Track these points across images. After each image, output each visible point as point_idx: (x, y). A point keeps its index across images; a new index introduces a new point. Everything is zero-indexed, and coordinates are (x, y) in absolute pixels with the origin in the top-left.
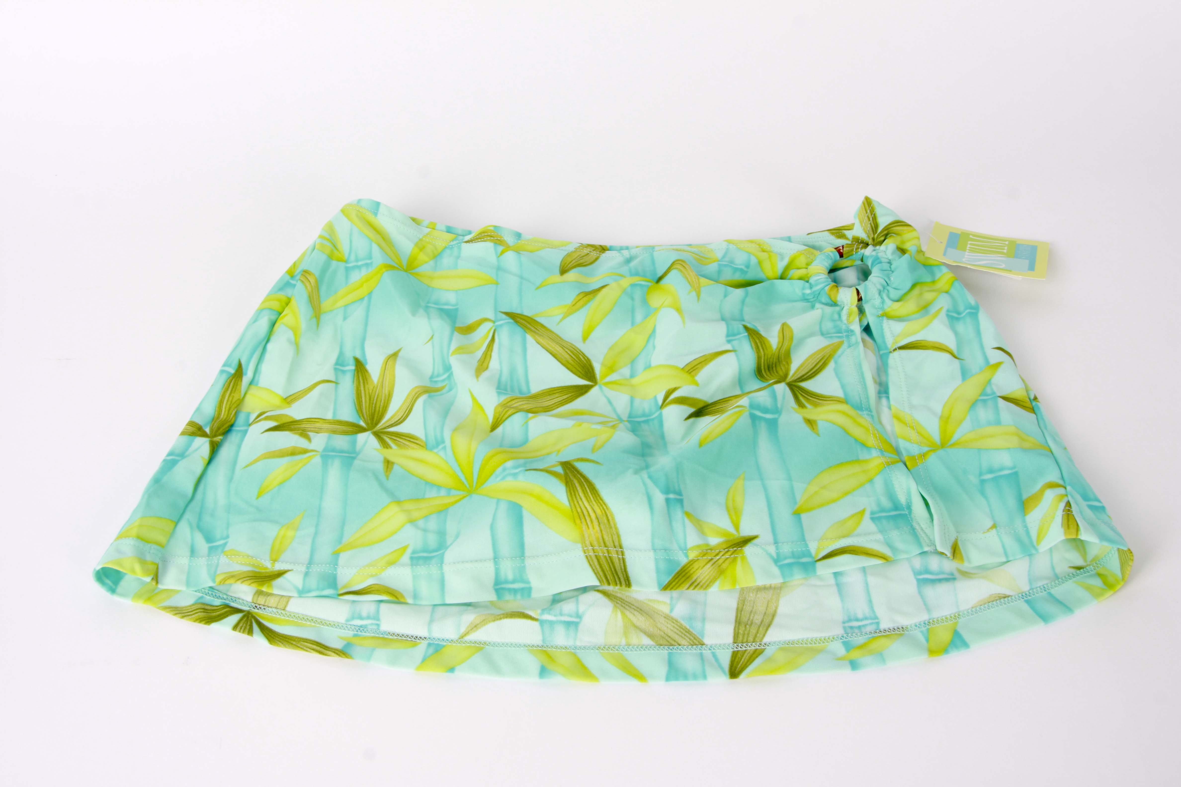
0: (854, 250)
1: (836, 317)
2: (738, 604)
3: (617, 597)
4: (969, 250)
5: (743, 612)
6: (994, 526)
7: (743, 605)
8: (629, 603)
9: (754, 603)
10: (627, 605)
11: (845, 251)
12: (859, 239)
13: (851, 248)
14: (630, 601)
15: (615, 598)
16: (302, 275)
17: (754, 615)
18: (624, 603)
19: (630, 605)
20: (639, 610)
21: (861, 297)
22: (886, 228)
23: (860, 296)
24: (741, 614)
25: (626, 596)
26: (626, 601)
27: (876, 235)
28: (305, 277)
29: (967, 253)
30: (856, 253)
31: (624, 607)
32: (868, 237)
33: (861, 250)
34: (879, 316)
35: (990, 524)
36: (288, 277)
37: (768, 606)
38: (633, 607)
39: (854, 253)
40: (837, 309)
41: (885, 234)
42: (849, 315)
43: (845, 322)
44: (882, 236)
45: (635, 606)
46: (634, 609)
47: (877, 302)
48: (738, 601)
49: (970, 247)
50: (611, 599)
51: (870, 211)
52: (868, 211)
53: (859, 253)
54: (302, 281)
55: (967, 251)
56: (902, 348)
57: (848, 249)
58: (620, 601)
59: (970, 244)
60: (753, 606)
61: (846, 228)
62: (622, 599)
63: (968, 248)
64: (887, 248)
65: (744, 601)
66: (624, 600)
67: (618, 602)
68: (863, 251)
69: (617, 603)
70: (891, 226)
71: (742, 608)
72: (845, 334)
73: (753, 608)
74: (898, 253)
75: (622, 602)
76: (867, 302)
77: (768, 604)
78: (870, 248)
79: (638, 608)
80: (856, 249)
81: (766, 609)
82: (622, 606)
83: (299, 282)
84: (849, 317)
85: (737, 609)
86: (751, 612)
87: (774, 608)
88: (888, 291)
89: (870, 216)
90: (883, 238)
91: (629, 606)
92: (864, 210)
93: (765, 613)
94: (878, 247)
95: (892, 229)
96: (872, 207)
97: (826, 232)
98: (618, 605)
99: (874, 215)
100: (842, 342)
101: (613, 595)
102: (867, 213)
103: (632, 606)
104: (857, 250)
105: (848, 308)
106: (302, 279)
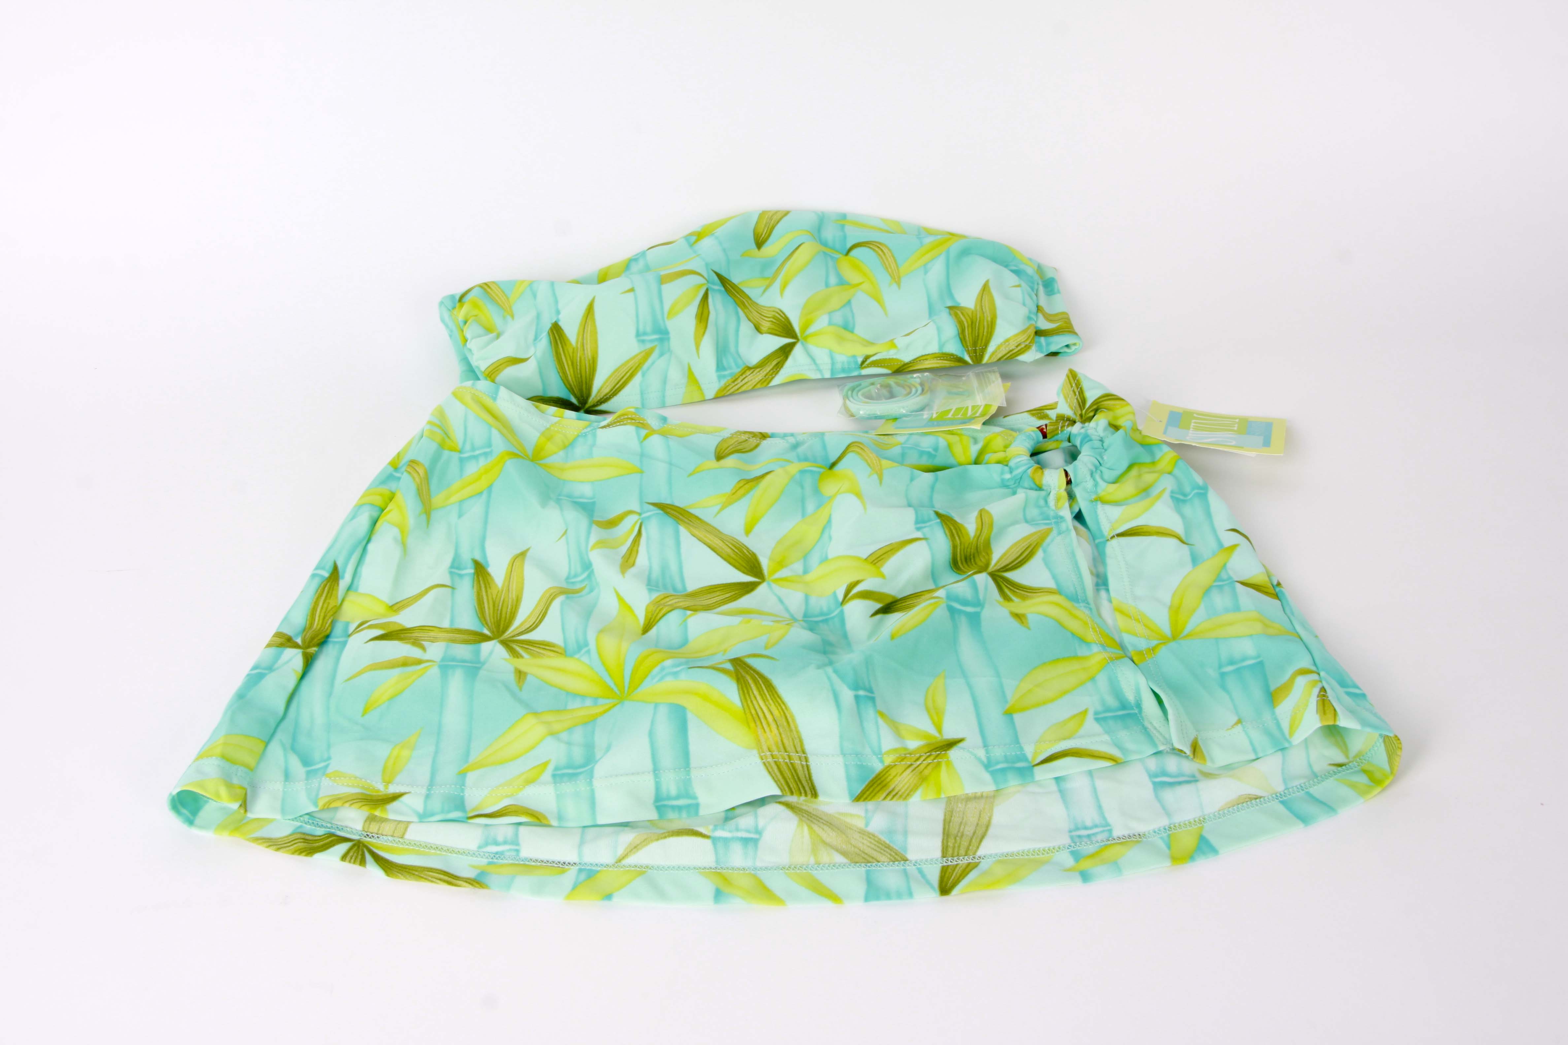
0: (1060, 429)
1: (1042, 503)
2: (945, 815)
3: (803, 809)
4: (1193, 428)
5: (951, 824)
6: (1239, 721)
7: (951, 817)
8: (817, 817)
9: (964, 813)
10: (814, 818)
11: (1050, 430)
12: (1064, 417)
13: (1056, 427)
14: (817, 815)
15: (800, 811)
16: (409, 465)
17: (965, 827)
18: (811, 817)
19: (818, 818)
20: (829, 824)
21: (1070, 479)
22: (1096, 402)
24: (949, 826)
25: (813, 809)
26: (813, 815)
27: (1084, 412)
28: (413, 467)
30: (1061, 432)
31: (811, 821)
32: (1075, 413)
33: (1067, 428)
34: (1092, 501)
35: (1234, 719)
36: (391, 469)
37: (980, 816)
38: (822, 821)
40: (1043, 493)
41: (1095, 409)
42: (1058, 500)
43: (1053, 508)
44: (1092, 411)
45: (824, 820)
46: (823, 823)
47: (1090, 484)
48: (945, 812)
50: (796, 812)
51: (1076, 384)
52: (1074, 385)
53: (1065, 432)
54: (409, 473)
56: (1119, 535)
57: (1052, 427)
58: (806, 814)
59: (1195, 423)
60: (963, 817)
61: (1048, 407)
62: (808, 812)
63: (1191, 427)
64: (1097, 425)
65: (952, 812)
66: (810, 813)
67: (805, 815)
68: (1069, 429)
69: (803, 816)
70: (1101, 400)
71: (950, 820)
72: (1053, 521)
73: (963, 819)
74: (1111, 430)
75: (808, 815)
76: (1077, 485)
77: (980, 814)
78: (1078, 425)
79: (828, 822)
80: (1061, 427)
81: (979, 820)
82: (809, 819)
83: (405, 473)
84: (1057, 503)
85: (945, 820)
86: (961, 823)
87: (988, 819)
88: (1101, 472)
89: (1076, 390)
90: (1092, 414)
91: (817, 820)
92: (1069, 384)
93: (977, 824)
94: (1087, 424)
95: (1103, 403)
96: (1077, 380)
97: (1025, 413)
98: (803, 819)
99: (1081, 388)
100: (1051, 530)
101: (798, 807)
102: (1072, 387)
103: (820, 820)
104: (1063, 429)
105: (1055, 492)
106: (408, 470)
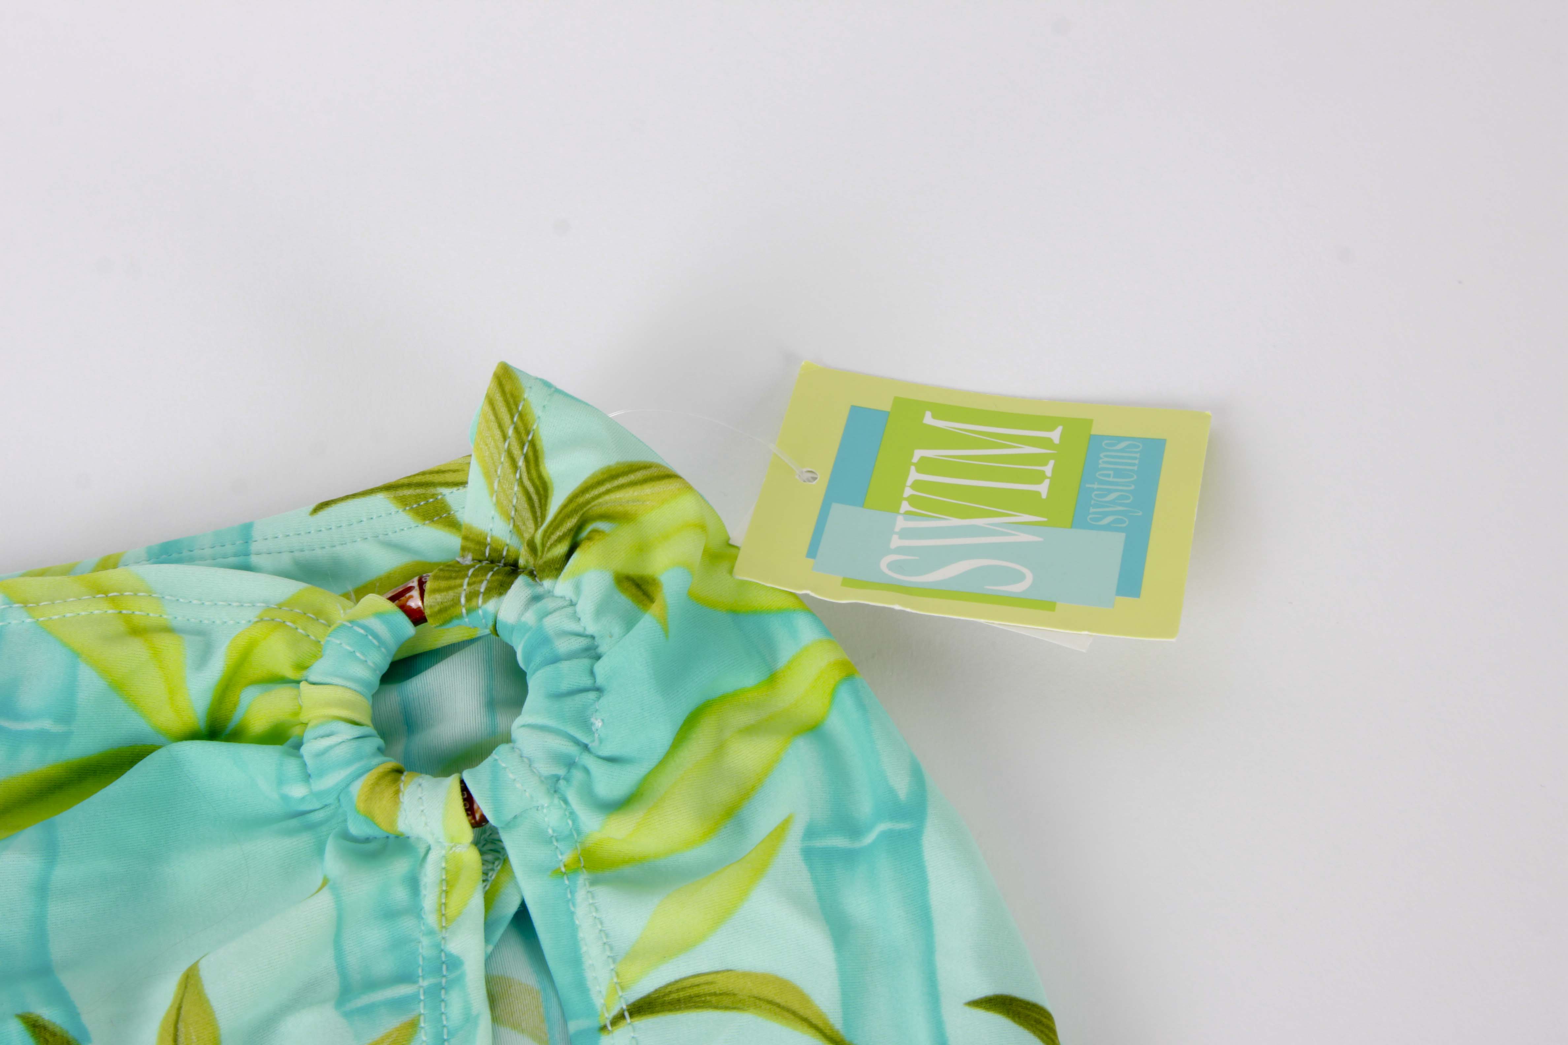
0: (463, 600)
1: (400, 895)
4: (912, 500)
11: (431, 607)
12: (485, 545)
13: (451, 594)
21: (483, 815)
22: (572, 507)
23: (478, 817)
27: (540, 531)
29: (901, 523)
30: (469, 611)
32: (517, 530)
33: (485, 602)
34: (560, 872)
39: (464, 611)
40: (400, 867)
41: (571, 530)
42: (448, 885)
43: (431, 919)
44: (560, 540)
47: (549, 818)
49: (916, 485)
51: (516, 430)
52: (510, 432)
53: (480, 612)
55: (905, 506)
57: (439, 597)
61: (449, 477)
63: (908, 492)
64: (578, 588)
68: (491, 606)
70: (588, 496)
72: (425, 983)
74: (624, 600)
78: (520, 587)
80: (469, 598)
84: (446, 892)
88: (586, 770)
89: (516, 452)
90: (562, 549)
92: (494, 425)
94: (547, 583)
95: (600, 500)
96: (521, 416)
97: (381, 497)
99: (533, 444)
100: (413, 1025)
102: (505, 437)
105: (443, 852)
